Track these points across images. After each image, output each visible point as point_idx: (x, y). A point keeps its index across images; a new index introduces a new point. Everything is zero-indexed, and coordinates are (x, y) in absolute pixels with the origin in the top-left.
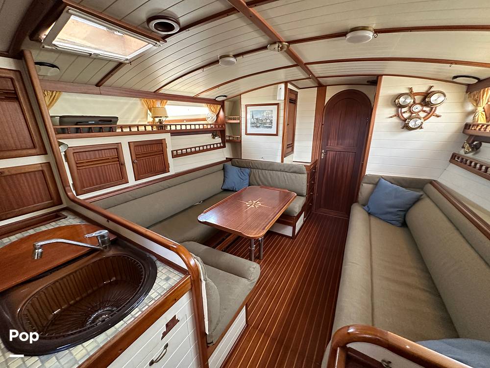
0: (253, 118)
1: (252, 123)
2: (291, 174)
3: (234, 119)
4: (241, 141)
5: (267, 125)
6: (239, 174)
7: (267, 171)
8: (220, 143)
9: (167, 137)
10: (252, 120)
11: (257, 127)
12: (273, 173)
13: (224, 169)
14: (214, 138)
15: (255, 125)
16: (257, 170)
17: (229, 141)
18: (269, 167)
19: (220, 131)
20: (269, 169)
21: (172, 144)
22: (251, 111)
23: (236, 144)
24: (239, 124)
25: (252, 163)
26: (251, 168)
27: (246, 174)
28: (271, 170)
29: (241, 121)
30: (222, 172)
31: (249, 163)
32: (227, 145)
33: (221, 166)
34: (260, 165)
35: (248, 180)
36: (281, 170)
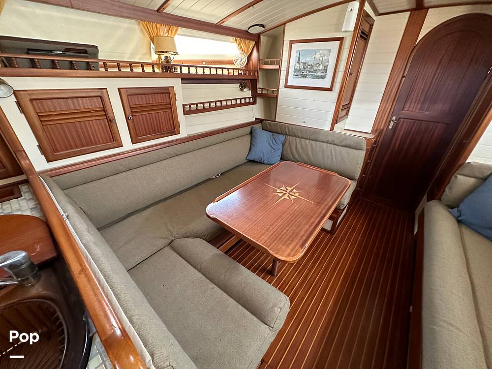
0: (298, 62)
1: (296, 70)
2: (341, 148)
3: (271, 63)
4: (277, 96)
5: (319, 74)
6: (271, 142)
7: (308, 141)
8: (249, 98)
9: (175, 83)
10: (298, 65)
11: (304, 76)
12: (316, 144)
13: (251, 133)
14: (242, 90)
15: (300, 73)
16: (295, 138)
17: (261, 95)
18: (313, 135)
19: (251, 79)
20: (311, 138)
21: (183, 94)
22: (297, 51)
23: (270, 100)
24: (278, 71)
25: (288, 128)
26: (287, 135)
27: (279, 142)
28: (313, 140)
29: (280, 67)
30: (249, 137)
31: (285, 128)
32: (258, 100)
33: (248, 129)
34: (299, 132)
35: (280, 151)
36: (328, 141)
